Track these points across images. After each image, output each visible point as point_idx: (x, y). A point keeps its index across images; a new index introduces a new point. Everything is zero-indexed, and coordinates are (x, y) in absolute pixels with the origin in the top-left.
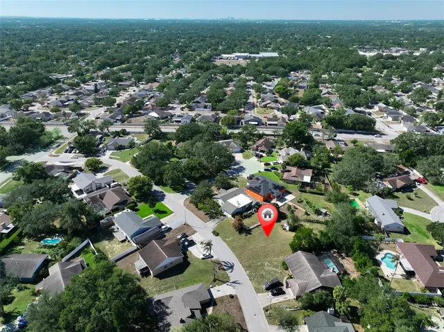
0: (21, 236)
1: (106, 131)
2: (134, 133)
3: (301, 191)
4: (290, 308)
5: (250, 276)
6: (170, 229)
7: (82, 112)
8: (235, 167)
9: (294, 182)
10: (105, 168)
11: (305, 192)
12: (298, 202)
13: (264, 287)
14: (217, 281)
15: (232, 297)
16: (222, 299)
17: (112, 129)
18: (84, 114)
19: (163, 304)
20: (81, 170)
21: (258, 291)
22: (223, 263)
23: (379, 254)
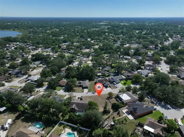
5: (88, 96)
8: (168, 106)
14: (89, 90)
16: (83, 90)
21: (82, 96)
23: (78, 135)
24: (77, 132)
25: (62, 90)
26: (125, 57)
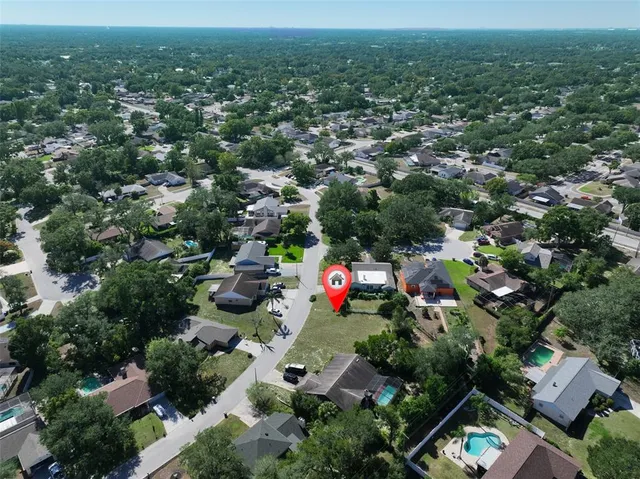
0: (177, 232)
1: (343, 164)
2: (370, 174)
3: (475, 303)
4: (282, 398)
5: (290, 351)
6: (278, 274)
7: (349, 140)
8: (431, 244)
9: (479, 288)
10: (300, 200)
11: (480, 306)
12: (452, 313)
13: (287, 366)
14: (257, 338)
15: (250, 356)
16: (241, 352)
17: (352, 164)
18: (348, 144)
19: (189, 324)
20: (276, 195)
21: (279, 367)
22: (283, 327)
23: (478, 426)
24: (466, 424)
25: (165, 423)
26: (125, 189)
